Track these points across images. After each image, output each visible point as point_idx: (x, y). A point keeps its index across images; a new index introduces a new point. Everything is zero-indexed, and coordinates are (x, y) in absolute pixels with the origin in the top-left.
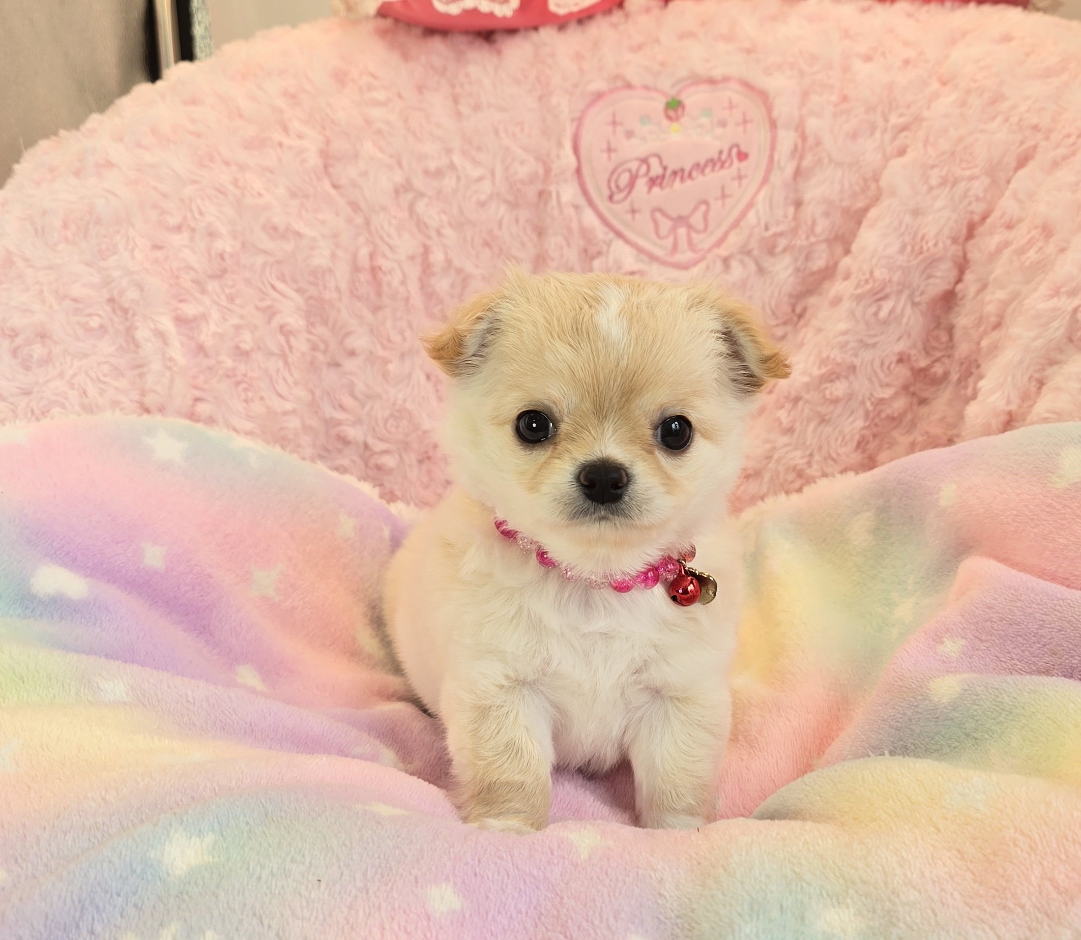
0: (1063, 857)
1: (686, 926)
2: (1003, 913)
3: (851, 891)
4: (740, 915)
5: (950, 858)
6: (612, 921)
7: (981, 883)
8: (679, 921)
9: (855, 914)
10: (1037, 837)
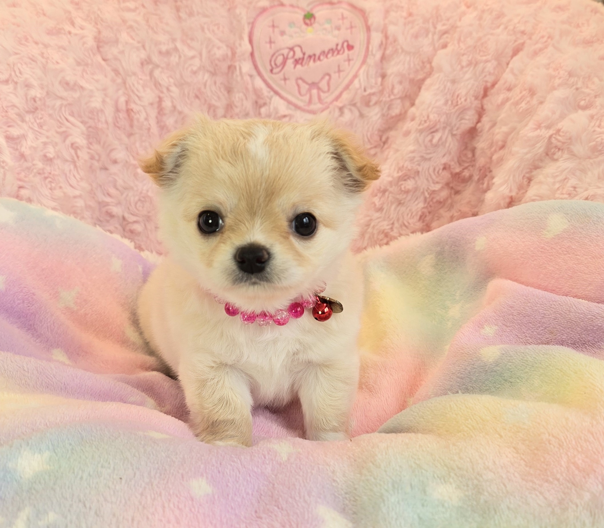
0: (580, 449)
1: (352, 499)
2: (546, 484)
3: (452, 474)
4: (387, 491)
5: (510, 453)
6: (307, 497)
7: (530, 467)
8: (347, 496)
9: (456, 488)
10: (563, 438)
